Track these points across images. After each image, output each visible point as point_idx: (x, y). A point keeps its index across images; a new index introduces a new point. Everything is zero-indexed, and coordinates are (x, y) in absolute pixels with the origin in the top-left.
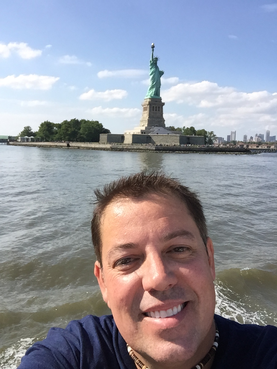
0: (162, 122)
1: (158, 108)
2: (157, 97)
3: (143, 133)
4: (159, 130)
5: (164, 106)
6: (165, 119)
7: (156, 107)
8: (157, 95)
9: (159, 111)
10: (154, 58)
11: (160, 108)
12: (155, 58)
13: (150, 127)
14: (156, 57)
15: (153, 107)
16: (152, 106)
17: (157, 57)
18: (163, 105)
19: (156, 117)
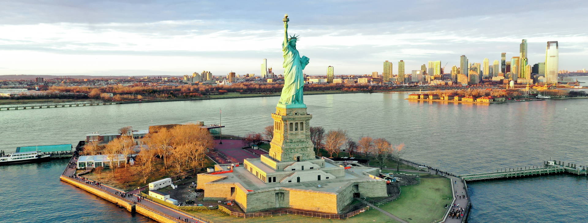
7: (297, 124)
8: (298, 101)
11: (304, 125)
15: (291, 124)
16: (288, 123)
17: (295, 36)
19: (297, 142)
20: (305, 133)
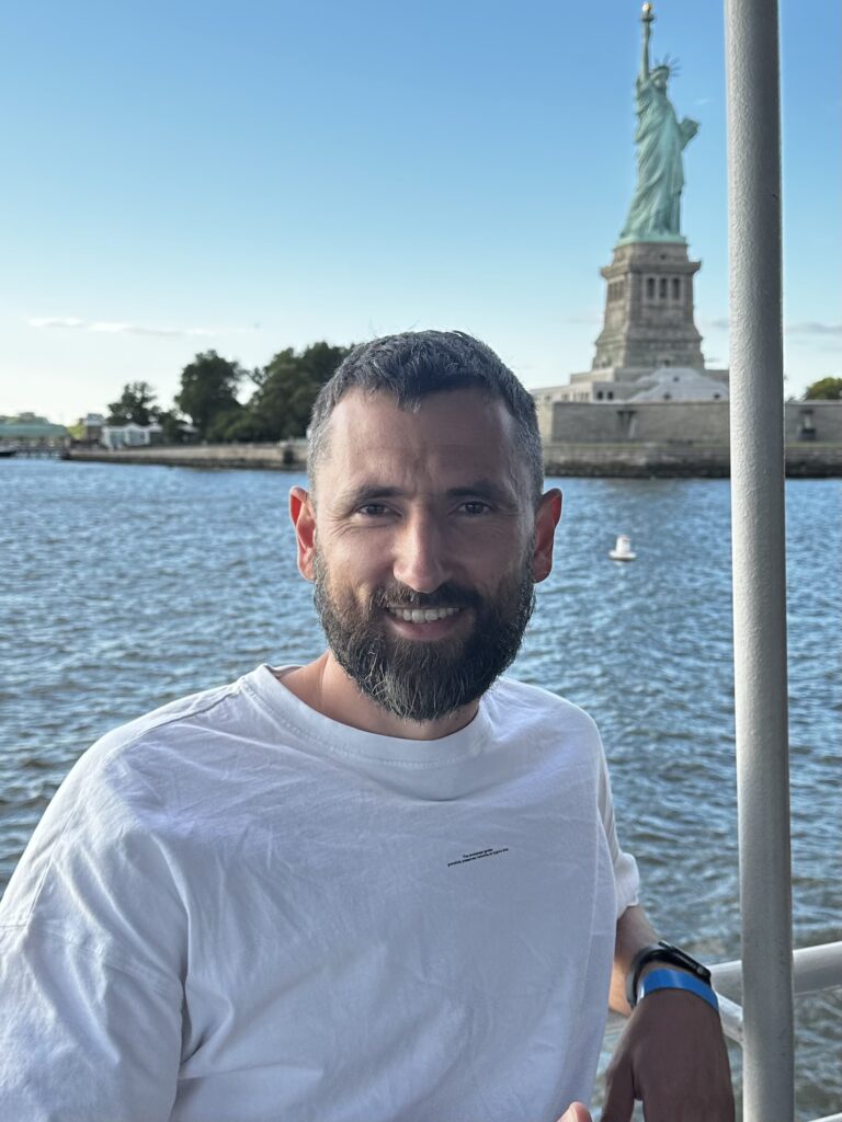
1: (670, 285)
2: (667, 237)
3: (605, 395)
4: (676, 379)
5: (696, 277)
6: (701, 333)
7: (664, 281)
8: (669, 228)
9: (676, 295)
10: (653, 66)
11: (682, 286)
12: (660, 68)
14: (661, 63)
15: (651, 281)
16: (645, 277)
17: (667, 64)
18: (694, 273)
19: (664, 326)
20: (681, 305)
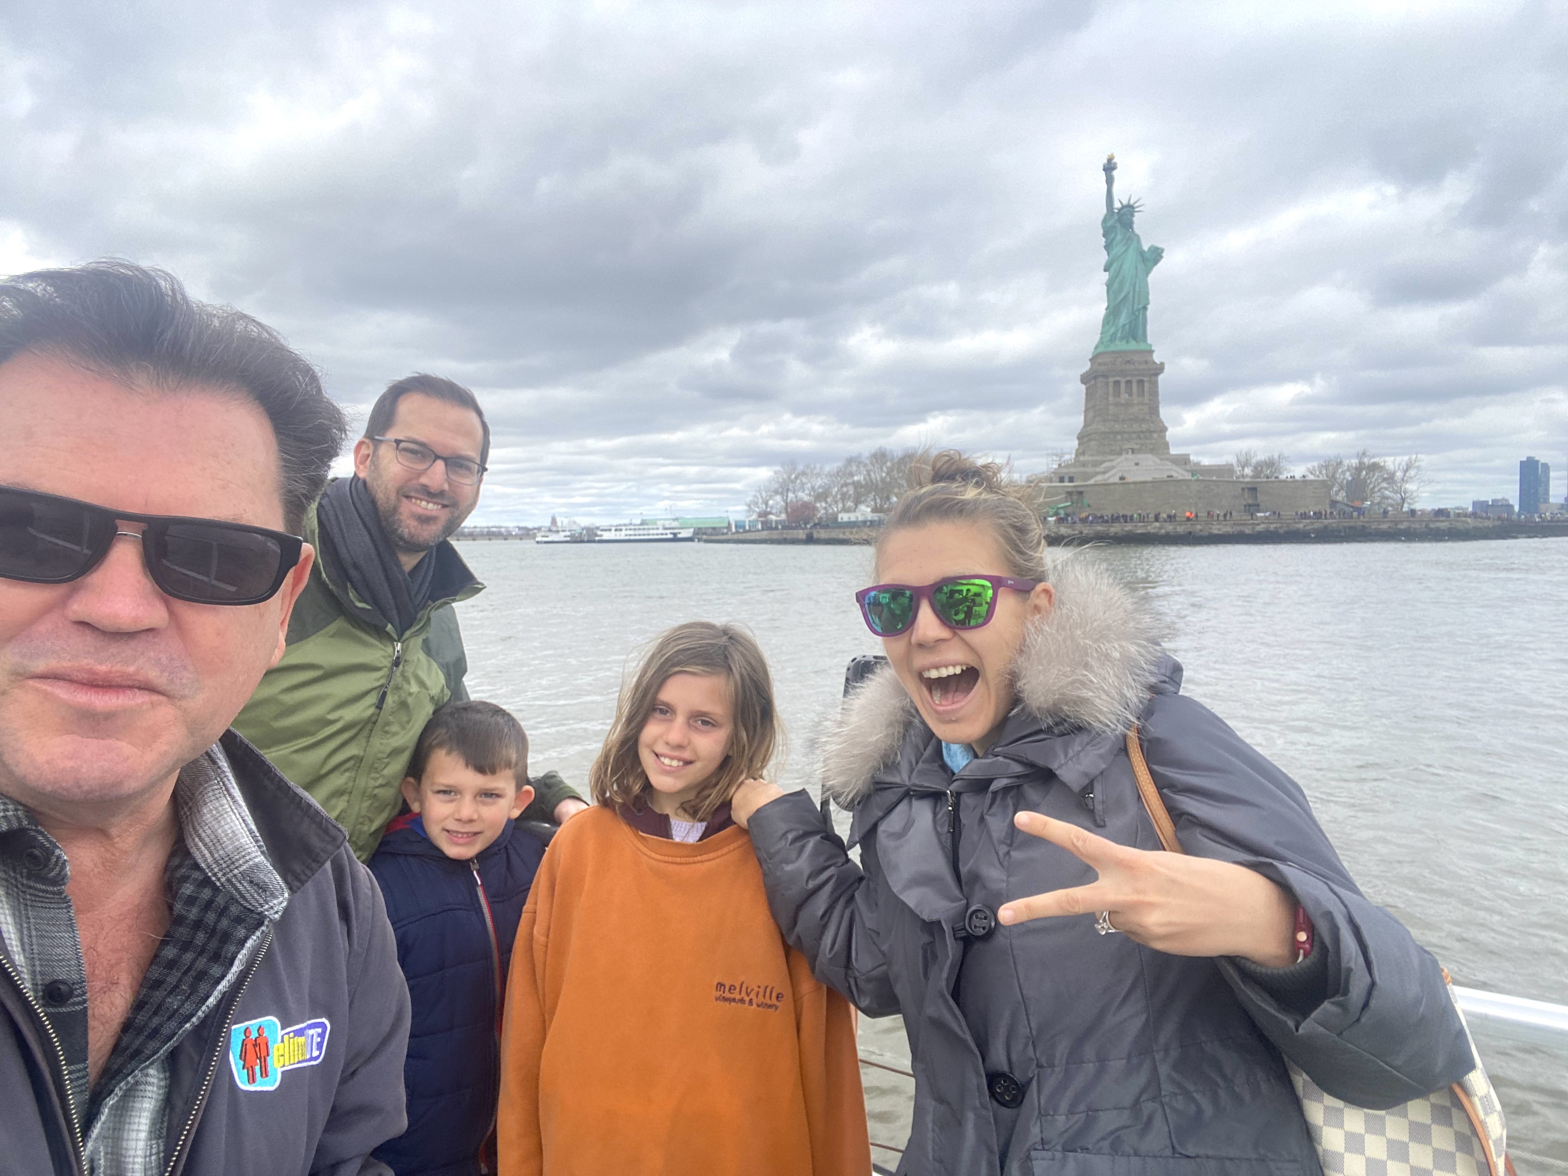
0: (1155, 435)
1: (1135, 386)
2: (1133, 346)
4: (1136, 464)
5: (1161, 378)
6: (1166, 424)
7: (1129, 383)
8: (1135, 338)
9: (1141, 393)
11: (1146, 385)
13: (1099, 458)
15: (1117, 383)
16: (1111, 380)
17: (1132, 202)
18: (1157, 375)
19: (1130, 420)
20: (1146, 401)
